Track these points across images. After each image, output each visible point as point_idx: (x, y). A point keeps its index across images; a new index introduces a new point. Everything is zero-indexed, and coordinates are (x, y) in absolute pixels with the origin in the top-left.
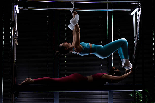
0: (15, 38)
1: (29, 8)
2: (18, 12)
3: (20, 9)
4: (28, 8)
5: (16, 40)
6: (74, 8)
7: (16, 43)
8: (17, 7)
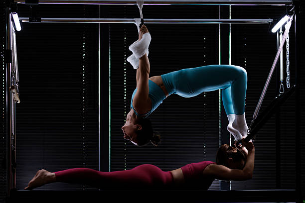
0: (13, 88)
1: (42, 18)
2: (19, 28)
3: (23, 21)
4: (41, 20)
5: (14, 91)
6: (142, 17)
7: (15, 97)
8: (16, 17)
